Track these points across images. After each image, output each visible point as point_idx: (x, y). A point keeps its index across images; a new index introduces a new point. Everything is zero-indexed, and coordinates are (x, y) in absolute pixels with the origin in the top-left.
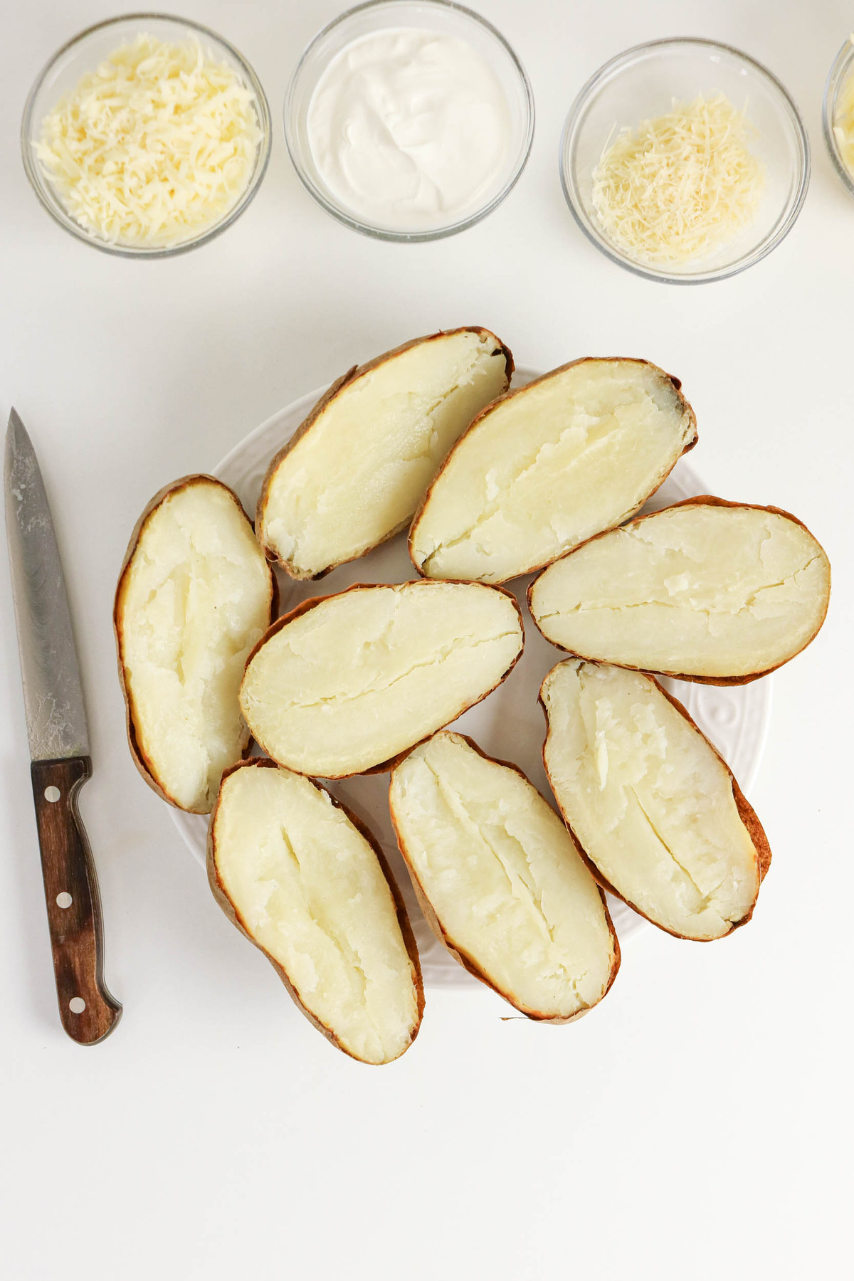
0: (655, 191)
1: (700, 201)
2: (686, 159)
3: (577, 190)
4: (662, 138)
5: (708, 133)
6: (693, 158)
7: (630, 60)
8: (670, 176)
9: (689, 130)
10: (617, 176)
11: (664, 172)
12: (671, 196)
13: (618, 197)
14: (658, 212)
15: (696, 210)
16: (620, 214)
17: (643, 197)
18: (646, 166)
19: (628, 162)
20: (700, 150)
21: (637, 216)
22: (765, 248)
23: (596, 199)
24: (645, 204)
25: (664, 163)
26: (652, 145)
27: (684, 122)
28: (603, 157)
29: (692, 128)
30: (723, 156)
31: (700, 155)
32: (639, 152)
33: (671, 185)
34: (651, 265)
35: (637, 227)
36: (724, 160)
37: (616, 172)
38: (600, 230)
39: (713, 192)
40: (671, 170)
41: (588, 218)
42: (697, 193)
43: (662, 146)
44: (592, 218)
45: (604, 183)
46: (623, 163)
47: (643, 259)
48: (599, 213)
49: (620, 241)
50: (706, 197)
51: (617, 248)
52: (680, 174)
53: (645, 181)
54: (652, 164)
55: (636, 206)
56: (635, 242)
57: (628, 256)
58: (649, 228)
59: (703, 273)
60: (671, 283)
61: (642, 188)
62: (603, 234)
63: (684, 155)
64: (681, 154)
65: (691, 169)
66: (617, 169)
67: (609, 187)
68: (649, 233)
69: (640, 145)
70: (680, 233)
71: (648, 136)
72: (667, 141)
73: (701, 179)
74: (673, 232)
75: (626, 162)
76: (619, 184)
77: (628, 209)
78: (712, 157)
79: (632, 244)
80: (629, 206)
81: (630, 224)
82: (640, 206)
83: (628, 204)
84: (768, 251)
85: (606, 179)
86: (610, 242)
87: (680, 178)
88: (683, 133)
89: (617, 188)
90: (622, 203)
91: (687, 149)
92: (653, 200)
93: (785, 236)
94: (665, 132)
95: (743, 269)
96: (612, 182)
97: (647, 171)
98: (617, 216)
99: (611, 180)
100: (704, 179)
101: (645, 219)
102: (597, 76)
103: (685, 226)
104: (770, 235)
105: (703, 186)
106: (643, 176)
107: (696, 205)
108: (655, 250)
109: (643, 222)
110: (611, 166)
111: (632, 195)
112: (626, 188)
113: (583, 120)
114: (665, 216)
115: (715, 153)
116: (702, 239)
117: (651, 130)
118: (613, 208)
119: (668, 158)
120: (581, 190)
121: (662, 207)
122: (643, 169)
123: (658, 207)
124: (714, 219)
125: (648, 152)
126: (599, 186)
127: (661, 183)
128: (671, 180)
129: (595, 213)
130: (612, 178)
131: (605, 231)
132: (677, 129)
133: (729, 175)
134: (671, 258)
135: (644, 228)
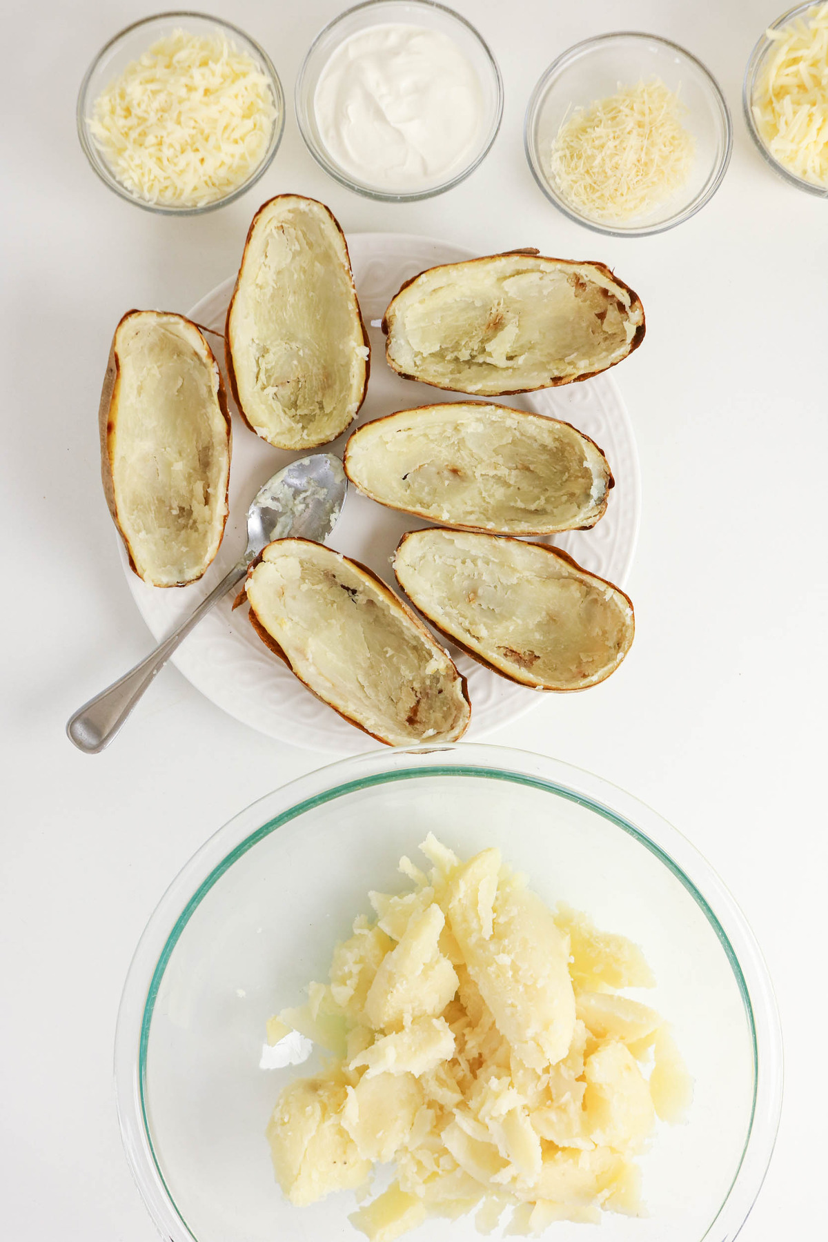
0: (603, 160)
1: (641, 168)
2: (629, 133)
3: (538, 158)
4: (610, 116)
5: (647, 111)
6: (635, 132)
7: (582, 51)
8: (616, 147)
9: (632, 109)
10: (572, 147)
11: (611, 144)
12: (617, 163)
13: (573, 165)
14: (606, 177)
15: (638, 175)
16: (574, 178)
17: (594, 164)
18: (596, 139)
19: (581, 135)
20: (640, 125)
21: (588, 180)
22: (695, 207)
23: (555, 165)
24: (595, 170)
25: (611, 136)
26: (601, 121)
27: (627, 102)
28: (560, 131)
29: (635, 108)
30: (660, 131)
31: (641, 130)
32: (590, 127)
33: (617, 154)
34: (600, 221)
35: (588, 190)
36: (661, 134)
37: (572, 144)
38: (558, 192)
39: (652, 160)
40: (617, 142)
41: (548, 182)
42: (639, 161)
43: (609, 122)
44: (551, 182)
45: (560, 153)
46: (577, 137)
47: (595, 217)
48: (557, 177)
49: (575, 201)
50: (646, 164)
51: (571, 207)
52: (624, 145)
53: (595, 151)
54: (600, 137)
55: (587, 172)
56: (586, 201)
57: (581, 213)
58: (598, 191)
59: (643, 228)
60: (617, 236)
61: (593, 157)
62: (561, 196)
63: (628, 129)
64: (625, 128)
65: (633, 141)
66: (572, 141)
67: (565, 156)
68: (598, 194)
69: (591, 121)
70: (624, 195)
71: (598, 114)
72: (614, 118)
73: (642, 149)
74: (618, 194)
75: (580, 136)
76: (573, 154)
77: (581, 174)
78: (651, 131)
79: (584, 203)
80: (582, 172)
81: (583, 187)
82: (590, 171)
83: (581, 170)
84: (697, 209)
85: (563, 149)
86: (566, 202)
87: (624, 149)
88: (627, 111)
89: (572, 157)
90: (577, 169)
91: (630, 124)
92: (601, 167)
93: (712, 196)
94: (612, 110)
95: (676, 224)
96: (568, 152)
97: (597, 143)
98: (572, 181)
99: (567, 150)
100: (644, 149)
101: (595, 183)
102: (555, 64)
103: (629, 188)
104: (699, 196)
105: (643, 155)
106: (594, 148)
107: (637, 171)
108: (604, 208)
109: (593, 184)
110: (567, 139)
111: (584, 163)
112: (580, 157)
113: (544, 101)
114: (612, 180)
115: (653, 128)
116: (643, 199)
117: (600, 109)
118: (568, 174)
119: (614, 132)
120: (542, 159)
121: (609, 172)
122: (593, 141)
123: (606, 173)
124: (652, 183)
125: (598, 127)
126: (556, 156)
127: (608, 152)
128: (616, 150)
129: (554, 178)
130: (568, 148)
131: (562, 193)
132: (621, 108)
133: (665, 146)
134: (617, 214)
135: (594, 190)
